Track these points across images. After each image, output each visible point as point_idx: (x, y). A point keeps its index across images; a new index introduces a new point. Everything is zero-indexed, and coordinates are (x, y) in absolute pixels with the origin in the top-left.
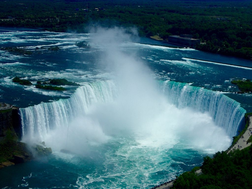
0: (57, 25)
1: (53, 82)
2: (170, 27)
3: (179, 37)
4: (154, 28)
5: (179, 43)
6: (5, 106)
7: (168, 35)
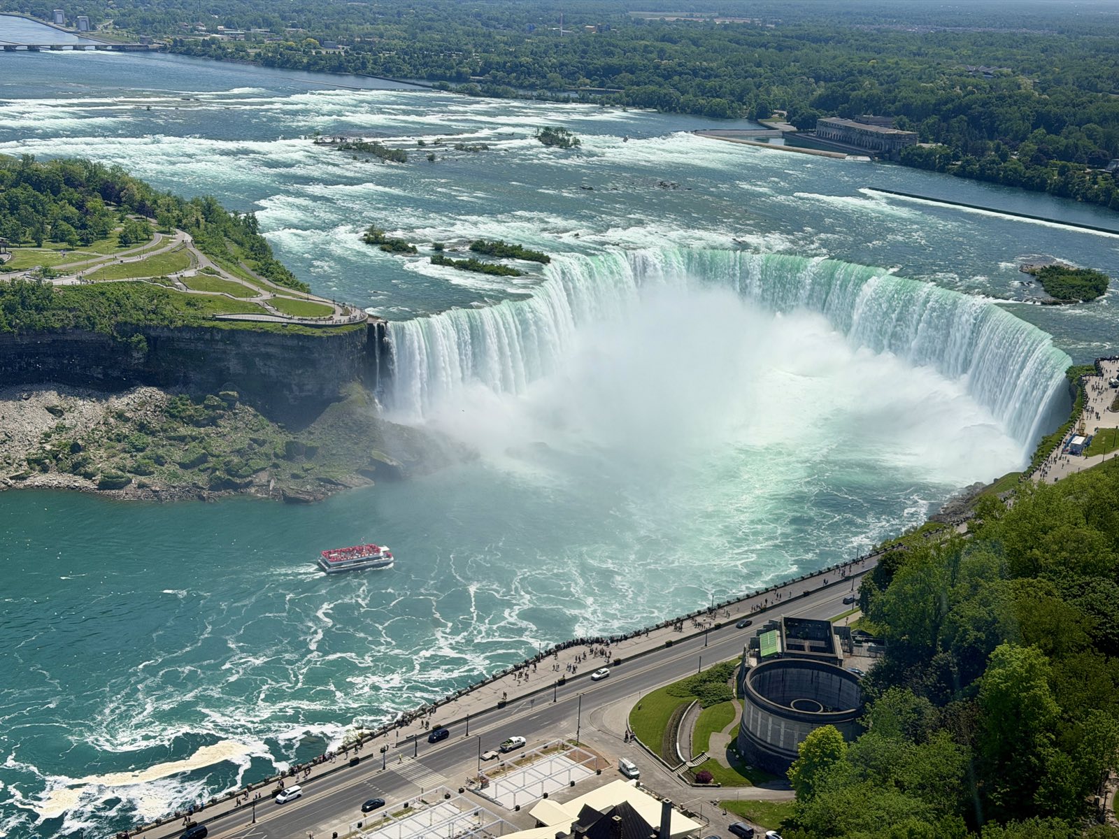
0: (474, 74)
1: (479, 247)
2: (819, 92)
3: (850, 123)
4: (769, 94)
5: (849, 143)
6: (346, 312)
7: (814, 118)
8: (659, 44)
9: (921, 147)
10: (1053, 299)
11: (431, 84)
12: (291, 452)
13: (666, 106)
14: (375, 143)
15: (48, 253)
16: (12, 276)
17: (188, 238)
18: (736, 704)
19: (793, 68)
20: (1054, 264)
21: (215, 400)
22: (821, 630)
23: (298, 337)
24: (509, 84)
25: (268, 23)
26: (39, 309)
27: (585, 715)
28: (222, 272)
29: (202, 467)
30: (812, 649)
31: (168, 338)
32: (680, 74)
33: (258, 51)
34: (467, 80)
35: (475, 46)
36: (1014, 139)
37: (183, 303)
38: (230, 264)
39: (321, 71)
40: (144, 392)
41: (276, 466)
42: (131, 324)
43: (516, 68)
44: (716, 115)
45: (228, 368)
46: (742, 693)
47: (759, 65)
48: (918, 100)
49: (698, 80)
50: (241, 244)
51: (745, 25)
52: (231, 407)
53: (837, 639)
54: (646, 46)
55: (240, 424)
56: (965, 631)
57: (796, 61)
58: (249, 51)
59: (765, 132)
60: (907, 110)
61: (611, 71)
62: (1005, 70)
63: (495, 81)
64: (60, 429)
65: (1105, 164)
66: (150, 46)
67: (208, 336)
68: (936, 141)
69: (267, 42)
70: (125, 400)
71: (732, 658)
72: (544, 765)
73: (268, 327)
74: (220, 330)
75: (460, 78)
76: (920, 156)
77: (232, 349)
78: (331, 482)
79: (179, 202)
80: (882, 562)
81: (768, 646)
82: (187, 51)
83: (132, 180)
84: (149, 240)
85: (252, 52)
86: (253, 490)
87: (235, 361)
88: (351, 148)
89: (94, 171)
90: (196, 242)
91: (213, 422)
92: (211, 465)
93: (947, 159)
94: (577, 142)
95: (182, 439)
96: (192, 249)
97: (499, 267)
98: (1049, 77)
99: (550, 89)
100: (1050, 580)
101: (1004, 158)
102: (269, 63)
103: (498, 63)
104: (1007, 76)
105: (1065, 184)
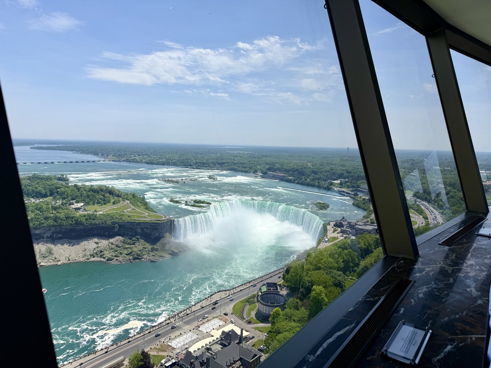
0: (194, 164)
1: (195, 201)
2: (267, 167)
3: (274, 173)
4: (257, 167)
5: (274, 177)
6: (166, 217)
7: (267, 172)
8: (233, 158)
9: (289, 178)
10: (318, 209)
11: (184, 167)
12: (153, 250)
13: (235, 170)
14: (172, 180)
15: (96, 207)
16: (87, 212)
17: (129, 202)
18: (257, 304)
19: (262, 162)
20: (318, 202)
21: (134, 239)
22: (275, 285)
23: (154, 223)
24: (201, 166)
25: (147, 155)
26: (94, 219)
27: (222, 309)
28: (136, 209)
29: (131, 254)
30: (273, 289)
31: (124, 225)
32: (238, 164)
34: (192, 166)
35: (194, 158)
36: (308, 176)
37: (127, 216)
38: (138, 207)
39: (160, 164)
40: (118, 238)
41: (149, 253)
42: (115, 222)
43: (203, 163)
44: (246, 172)
45: (138, 231)
46: (258, 301)
47: (254, 162)
48: (288, 168)
49: (242, 165)
50: (141, 203)
51: (251, 154)
52: (138, 240)
53: (278, 287)
54: (230, 158)
55: (140, 244)
56: (306, 283)
57: (262, 160)
59: (256, 175)
60: (286, 170)
61: (223, 163)
62: (305, 162)
63: (198, 166)
64: (98, 247)
65: (327, 181)
66: (121, 160)
67: (133, 224)
68: (292, 177)
69: (147, 159)
70: (113, 240)
71: (255, 293)
72: (213, 322)
73: (147, 221)
74: (136, 222)
75: (190, 165)
76: (289, 180)
77: (139, 227)
78: (162, 257)
79: (127, 194)
80: (287, 269)
81: (263, 290)
82: (129, 161)
83: (116, 190)
84: (119, 203)
85: (144, 161)
86: (143, 259)
87: (139, 229)
89: (107, 188)
90: (131, 203)
91: (134, 244)
92: (133, 254)
93: (295, 180)
94: (216, 178)
95: (126, 248)
96: (130, 204)
97: (200, 206)
98: (314, 163)
99: (210, 167)
100: (323, 271)
101: (306, 180)
102: (148, 163)
103: (199, 162)
104: (305, 163)
105: (319, 185)
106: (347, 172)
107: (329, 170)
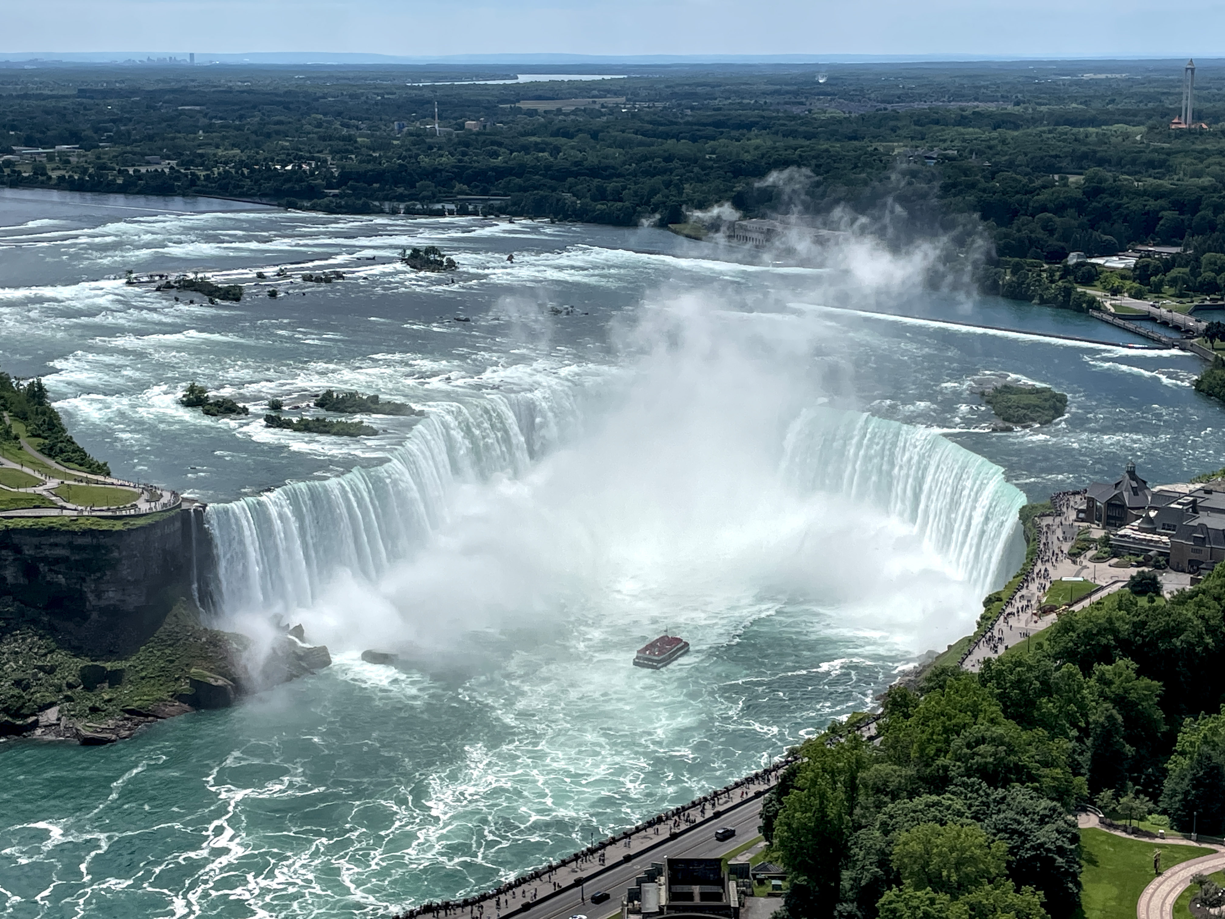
1: (327, 401)
2: (739, 188)
3: (773, 225)
4: (680, 194)
8: (553, 140)
10: (1003, 424)
11: (276, 203)
12: (90, 679)
13: (559, 213)
14: (202, 279)
19: (709, 161)
22: (712, 870)
23: (93, 533)
30: (703, 897)
32: (576, 175)
33: (63, 172)
38: (10, 448)
41: (68, 699)
43: (379, 176)
44: (619, 222)
47: (669, 160)
49: (597, 181)
50: (22, 418)
51: (655, 112)
53: (731, 880)
54: (536, 144)
58: (50, 173)
61: (493, 175)
62: (950, 154)
63: (354, 193)
65: (1063, 259)
71: (612, 914)
73: (54, 523)
75: (312, 192)
78: (139, 714)
81: (651, 898)
85: (54, 175)
86: (38, 732)
87: (13, 569)
88: (173, 287)
94: (453, 264)
97: (350, 425)
98: (1000, 159)
103: (359, 172)
104: (953, 159)
105: (1020, 284)
106: (1179, 206)
107: (1079, 194)
